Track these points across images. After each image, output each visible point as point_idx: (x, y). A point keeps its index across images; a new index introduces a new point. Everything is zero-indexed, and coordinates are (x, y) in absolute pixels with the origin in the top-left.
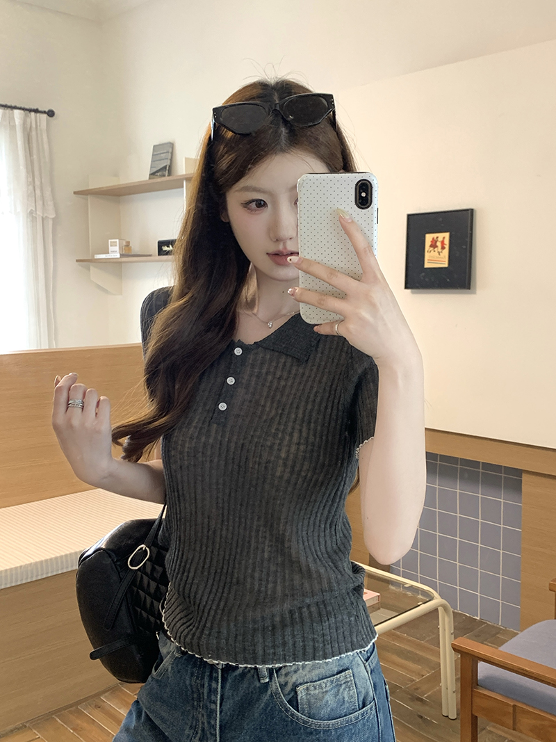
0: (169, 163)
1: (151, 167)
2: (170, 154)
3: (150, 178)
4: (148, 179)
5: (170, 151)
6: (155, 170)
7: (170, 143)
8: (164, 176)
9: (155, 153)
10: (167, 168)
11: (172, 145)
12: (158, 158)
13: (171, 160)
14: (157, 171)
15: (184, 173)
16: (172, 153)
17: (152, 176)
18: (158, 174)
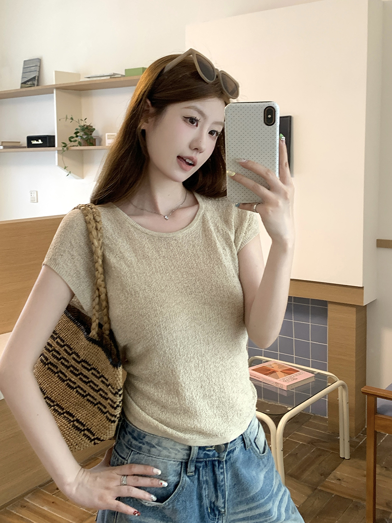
0: (37, 75)
1: (23, 78)
2: (38, 67)
3: (21, 87)
4: (19, 87)
5: (38, 65)
6: (26, 80)
7: (38, 59)
8: (34, 85)
9: (26, 67)
10: (36, 78)
11: (39, 60)
12: (28, 70)
13: (39, 72)
14: (28, 81)
15: (54, 83)
16: (40, 67)
17: (23, 85)
18: (29, 83)
